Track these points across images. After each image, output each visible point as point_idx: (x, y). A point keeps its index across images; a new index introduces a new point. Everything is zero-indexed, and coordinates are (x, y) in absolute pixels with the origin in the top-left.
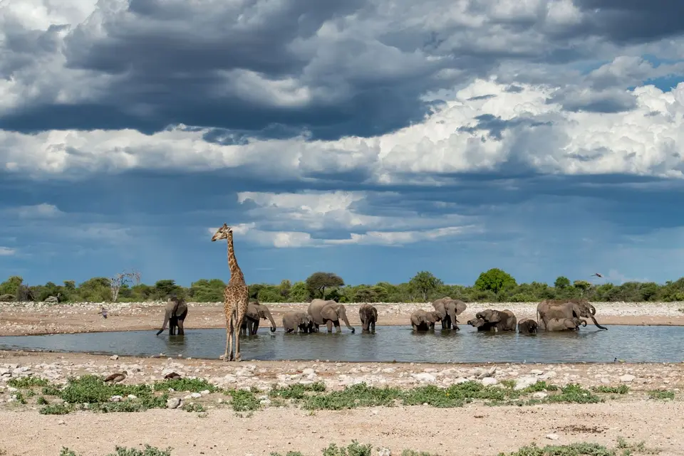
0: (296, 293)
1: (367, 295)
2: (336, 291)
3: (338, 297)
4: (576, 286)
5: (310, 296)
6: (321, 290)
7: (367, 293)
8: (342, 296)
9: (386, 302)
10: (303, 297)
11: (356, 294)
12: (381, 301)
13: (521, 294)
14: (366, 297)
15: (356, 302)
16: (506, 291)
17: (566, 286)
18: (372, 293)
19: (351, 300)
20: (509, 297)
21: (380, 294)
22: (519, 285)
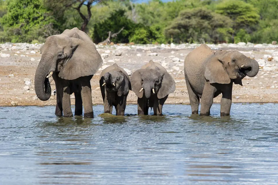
0: (16, 18)
1: (206, 23)
2: (122, 13)
3: (127, 28)
5: (55, 26)
6: (84, 8)
7: (205, 17)
8: (139, 26)
9: (255, 41)
10: (35, 28)
11: (174, 22)
12: (243, 39)
14: (201, 29)
15: (176, 42)
18: (218, 17)
19: (162, 35)
21: (239, 20)
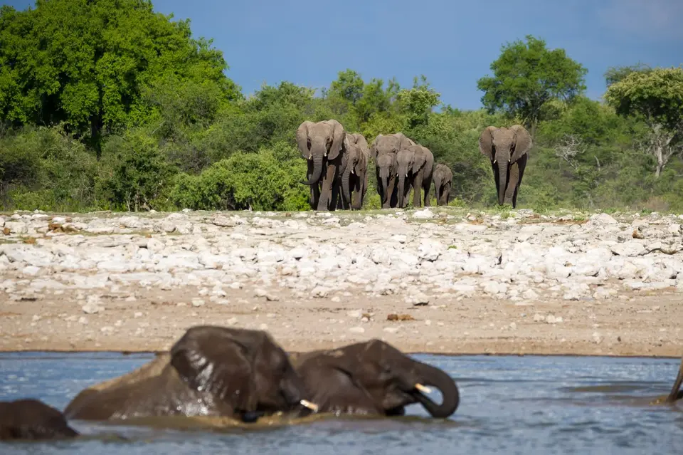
4: (625, 105)
13: (264, 156)
16: (166, 133)
17: (557, 103)
20: (181, 176)
22: (249, 95)
